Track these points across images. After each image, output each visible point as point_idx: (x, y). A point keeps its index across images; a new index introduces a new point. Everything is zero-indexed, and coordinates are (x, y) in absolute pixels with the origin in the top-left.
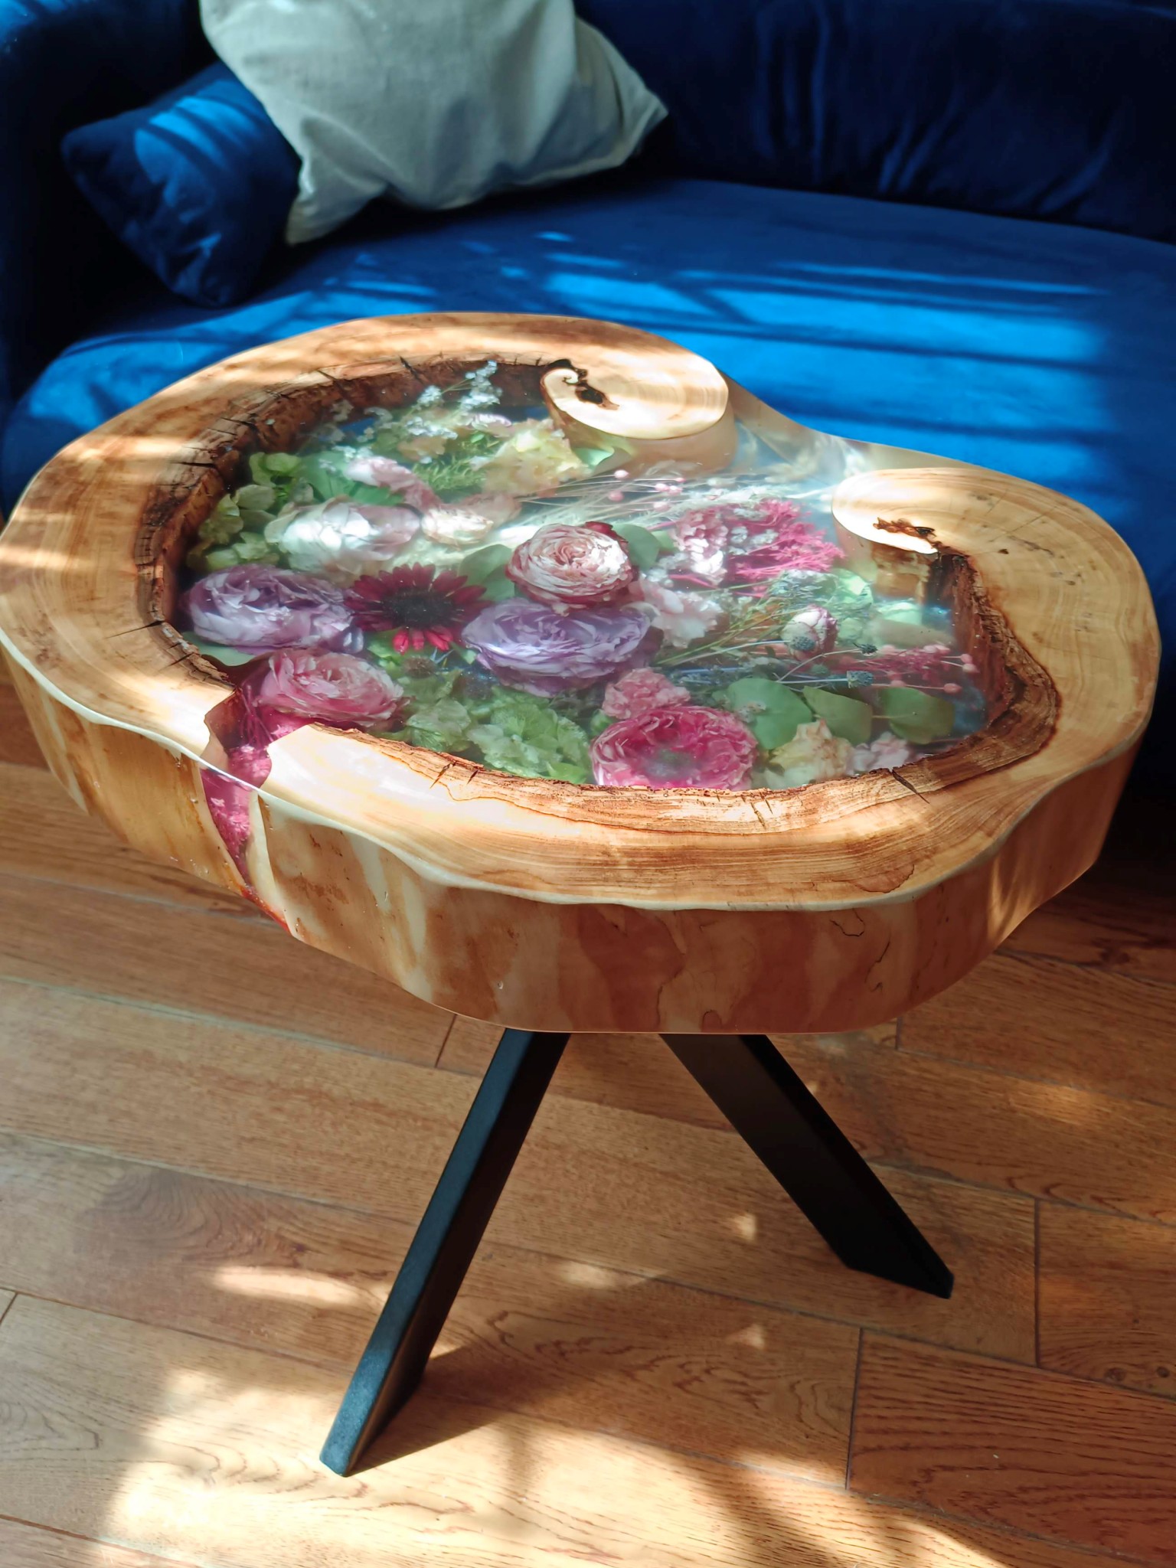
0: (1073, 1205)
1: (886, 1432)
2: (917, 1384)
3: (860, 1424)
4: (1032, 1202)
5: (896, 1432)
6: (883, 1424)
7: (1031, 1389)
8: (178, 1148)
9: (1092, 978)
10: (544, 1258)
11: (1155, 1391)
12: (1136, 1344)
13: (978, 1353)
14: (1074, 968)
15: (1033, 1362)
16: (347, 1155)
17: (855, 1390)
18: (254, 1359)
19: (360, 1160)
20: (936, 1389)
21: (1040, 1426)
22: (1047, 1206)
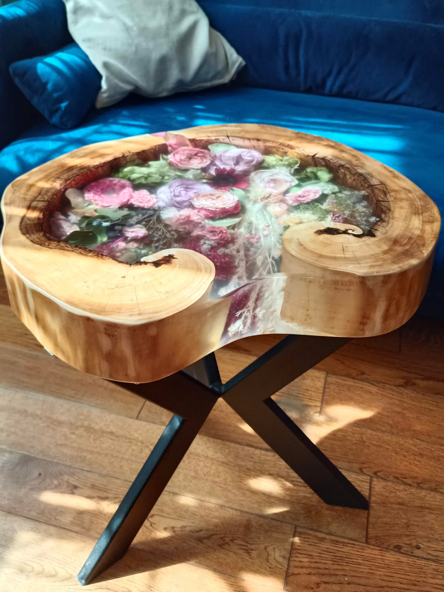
0: (385, 479)
1: (302, 567)
2: (317, 549)
3: (292, 564)
4: (369, 478)
5: (306, 568)
6: (301, 564)
7: (362, 552)
8: (32, 447)
9: (400, 391)
10: (171, 494)
11: (414, 554)
12: (408, 536)
13: (342, 537)
14: (393, 387)
15: (364, 542)
16: (98, 452)
17: (291, 550)
18: (52, 529)
19: (103, 454)
20: (323, 551)
21: (366, 567)
22: (375, 479)
